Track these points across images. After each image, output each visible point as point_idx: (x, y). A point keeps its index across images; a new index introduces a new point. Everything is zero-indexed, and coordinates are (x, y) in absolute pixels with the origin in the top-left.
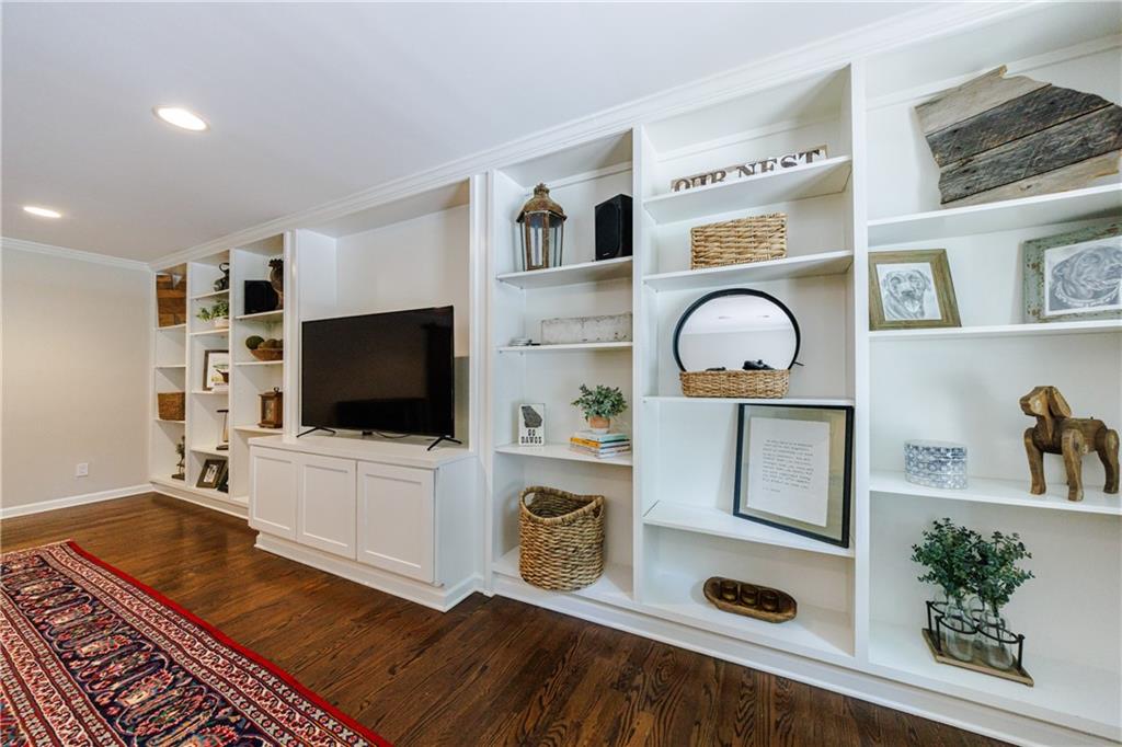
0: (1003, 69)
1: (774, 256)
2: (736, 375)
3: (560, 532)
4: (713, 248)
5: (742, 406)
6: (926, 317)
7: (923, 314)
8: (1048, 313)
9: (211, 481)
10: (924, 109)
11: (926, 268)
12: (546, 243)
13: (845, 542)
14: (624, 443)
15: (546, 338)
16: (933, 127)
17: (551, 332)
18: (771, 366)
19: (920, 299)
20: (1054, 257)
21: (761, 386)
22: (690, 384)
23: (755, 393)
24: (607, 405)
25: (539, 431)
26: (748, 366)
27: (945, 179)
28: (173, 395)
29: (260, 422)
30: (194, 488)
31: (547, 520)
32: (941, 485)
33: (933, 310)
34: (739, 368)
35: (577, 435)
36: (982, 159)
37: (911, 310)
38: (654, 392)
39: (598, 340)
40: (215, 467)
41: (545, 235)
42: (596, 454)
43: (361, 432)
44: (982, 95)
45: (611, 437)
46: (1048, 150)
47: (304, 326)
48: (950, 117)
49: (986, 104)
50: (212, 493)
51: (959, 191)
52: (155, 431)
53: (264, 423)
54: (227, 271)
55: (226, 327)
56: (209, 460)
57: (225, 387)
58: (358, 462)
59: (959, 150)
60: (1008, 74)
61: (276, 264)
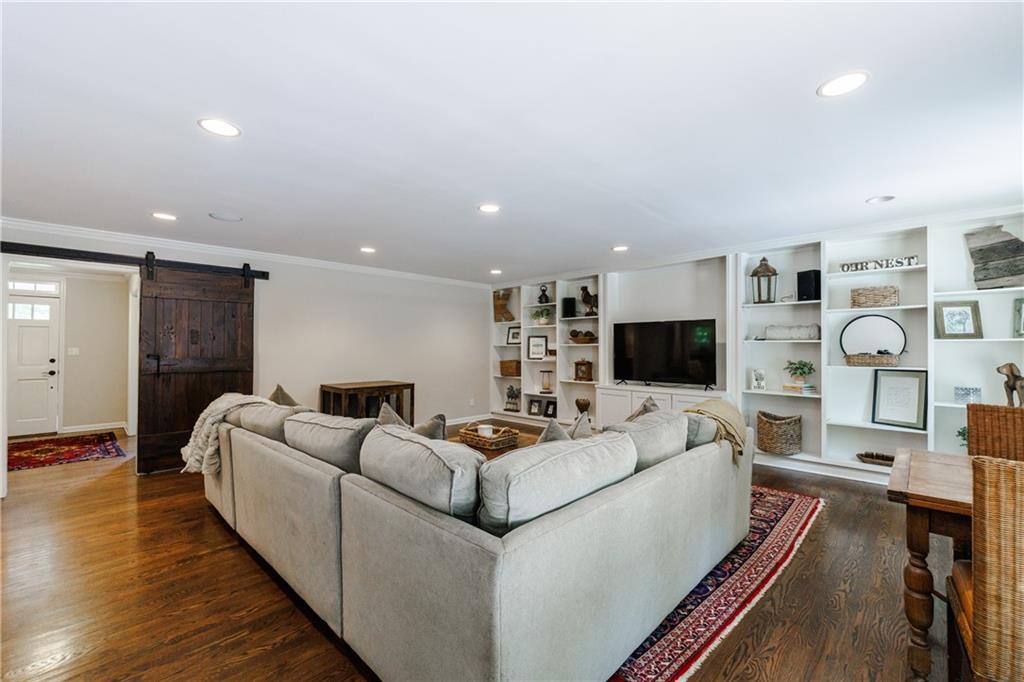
0: (1002, 226)
1: (891, 305)
2: (874, 356)
3: (784, 427)
4: (863, 299)
5: (876, 371)
6: (967, 332)
7: (964, 330)
9: (536, 411)
10: (968, 236)
11: (968, 310)
12: (769, 284)
13: (925, 428)
14: (814, 388)
15: (768, 336)
16: (972, 246)
17: (770, 333)
18: (890, 351)
19: (964, 324)
21: (885, 362)
22: (850, 360)
23: (882, 364)
24: (806, 369)
25: (763, 383)
26: (879, 352)
27: (976, 271)
28: (511, 361)
29: (574, 377)
30: (526, 415)
33: (970, 329)
34: (875, 353)
35: (787, 384)
36: (991, 264)
37: (959, 329)
38: (829, 364)
40: (536, 404)
41: (769, 281)
42: (801, 393)
43: (644, 383)
44: (992, 236)
45: (807, 385)
46: (1016, 266)
47: (616, 326)
48: (979, 243)
49: (994, 240)
50: (541, 418)
51: (981, 277)
52: (493, 384)
53: (577, 377)
54: (544, 291)
55: (547, 324)
56: (532, 400)
57: (552, 358)
58: (672, 395)
59: (981, 259)
60: (1003, 230)
61: (584, 289)
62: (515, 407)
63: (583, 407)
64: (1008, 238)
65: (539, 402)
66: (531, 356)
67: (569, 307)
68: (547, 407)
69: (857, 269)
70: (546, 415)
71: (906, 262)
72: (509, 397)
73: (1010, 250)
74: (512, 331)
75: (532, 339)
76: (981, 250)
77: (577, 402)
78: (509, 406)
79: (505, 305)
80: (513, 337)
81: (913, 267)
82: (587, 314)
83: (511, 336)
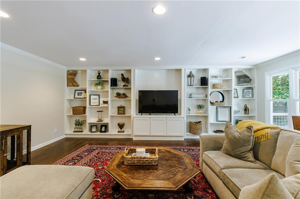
4: (218, 86)
5: (217, 107)
8: (245, 97)
9: (95, 130)
10: (235, 72)
11: (236, 91)
19: (235, 94)
20: (245, 91)
21: (218, 104)
25: (190, 112)
26: (216, 102)
27: (238, 81)
29: (117, 113)
30: (89, 133)
31: (198, 124)
32: (238, 114)
33: (236, 96)
34: (215, 102)
36: (241, 80)
38: (210, 105)
39: (201, 98)
40: (94, 127)
43: (149, 114)
45: (203, 112)
47: (140, 91)
48: (238, 74)
49: (241, 74)
50: (98, 133)
51: (239, 83)
52: (66, 119)
53: (119, 113)
54: (99, 74)
55: (101, 89)
56: (92, 126)
57: (106, 105)
58: (167, 118)
59: (239, 78)
60: (243, 72)
61: (122, 75)
62: (80, 130)
63: (121, 126)
64: (244, 74)
65: (96, 126)
66: (92, 104)
67: (114, 82)
68: (101, 128)
69: (216, 78)
70: (101, 132)
71: (226, 77)
72: (76, 125)
73: (245, 77)
74: (77, 92)
75: (92, 96)
76: (238, 76)
77: (119, 124)
78: (76, 130)
79: (74, 78)
80: (78, 95)
81: (228, 79)
82: (124, 86)
83: (76, 94)
